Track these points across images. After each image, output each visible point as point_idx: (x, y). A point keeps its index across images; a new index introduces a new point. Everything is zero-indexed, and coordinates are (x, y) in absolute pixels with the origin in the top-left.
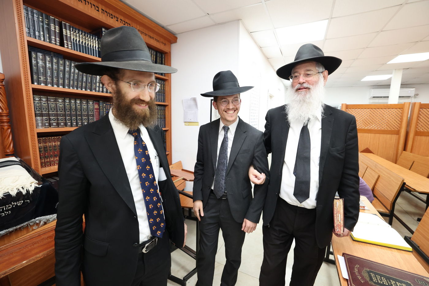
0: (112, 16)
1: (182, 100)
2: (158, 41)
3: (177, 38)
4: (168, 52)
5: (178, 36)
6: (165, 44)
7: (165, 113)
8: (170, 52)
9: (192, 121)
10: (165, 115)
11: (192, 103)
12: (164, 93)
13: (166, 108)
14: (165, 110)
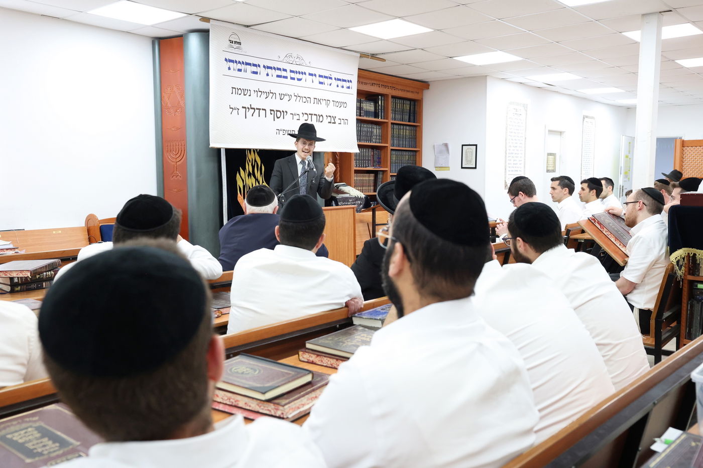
0: (385, 87)
1: (434, 146)
2: (412, 92)
3: (429, 85)
4: (420, 99)
5: (431, 84)
6: (418, 93)
7: (416, 158)
8: (422, 99)
9: (443, 166)
10: (416, 161)
11: (444, 148)
12: (416, 139)
13: (417, 153)
14: (416, 155)
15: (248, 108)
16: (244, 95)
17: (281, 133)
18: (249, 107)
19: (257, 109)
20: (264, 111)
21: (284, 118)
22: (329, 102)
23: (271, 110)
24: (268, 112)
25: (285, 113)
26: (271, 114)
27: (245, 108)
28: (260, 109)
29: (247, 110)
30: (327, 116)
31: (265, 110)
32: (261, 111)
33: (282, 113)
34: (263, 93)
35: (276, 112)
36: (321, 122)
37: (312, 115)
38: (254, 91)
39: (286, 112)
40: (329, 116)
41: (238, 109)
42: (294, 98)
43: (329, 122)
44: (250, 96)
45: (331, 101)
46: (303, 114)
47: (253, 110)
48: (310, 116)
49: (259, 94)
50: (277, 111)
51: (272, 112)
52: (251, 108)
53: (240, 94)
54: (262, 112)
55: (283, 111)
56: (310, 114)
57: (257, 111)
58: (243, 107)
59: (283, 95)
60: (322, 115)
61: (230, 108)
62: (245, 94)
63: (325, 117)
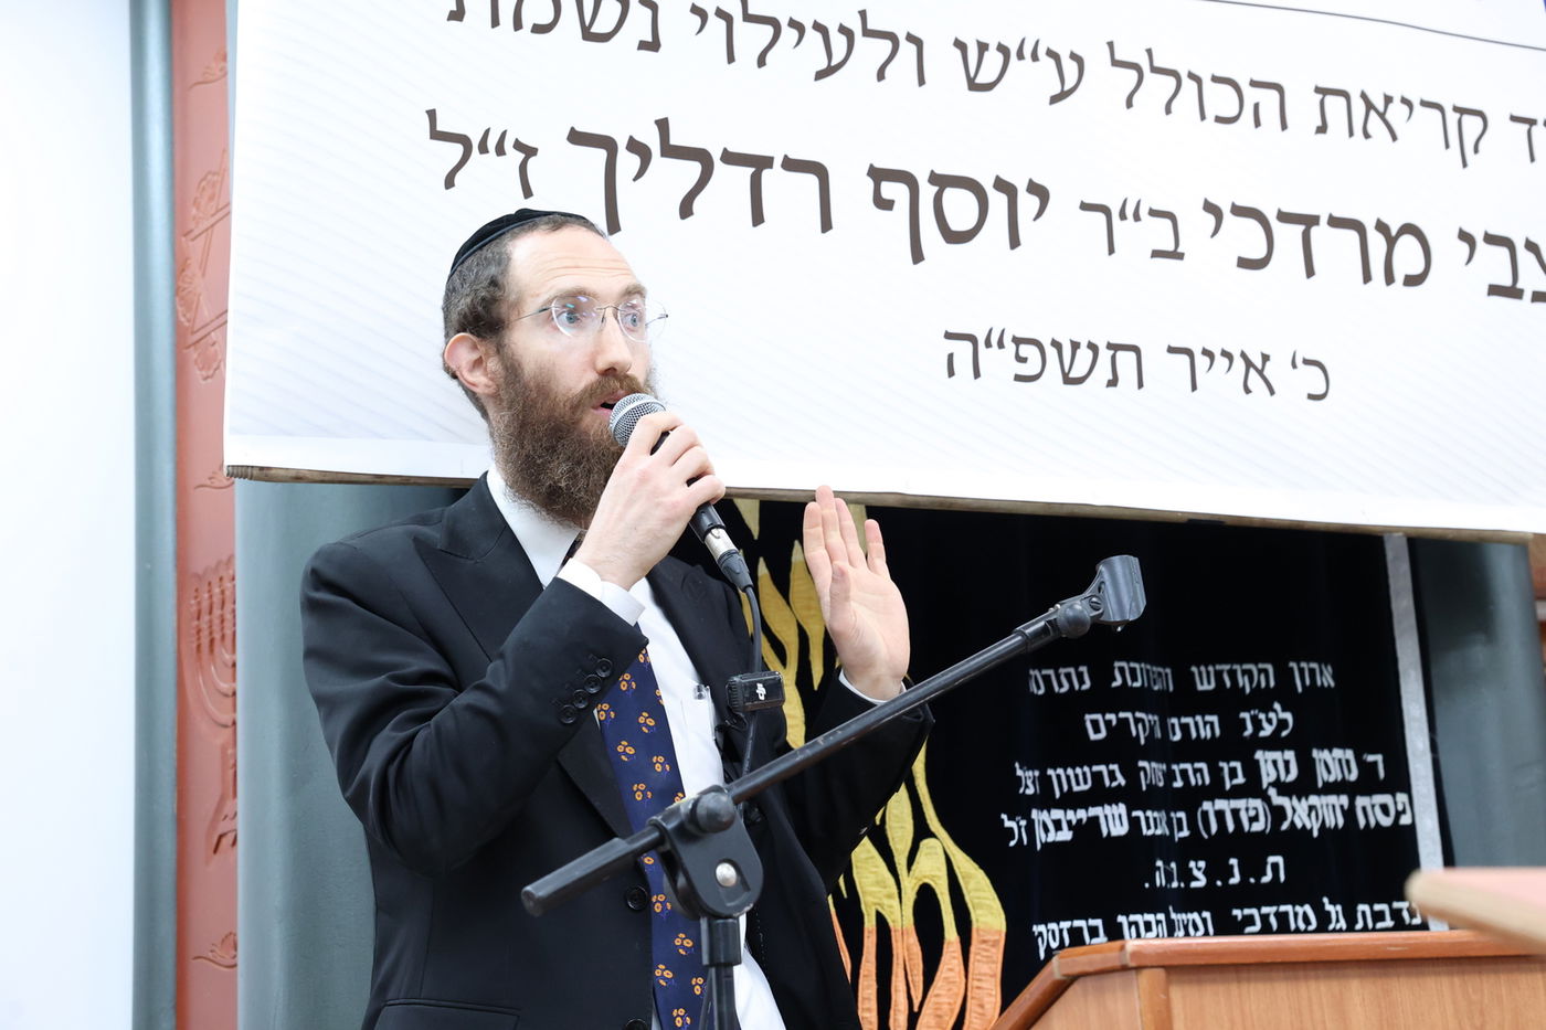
15: (635, 146)
16: (588, 35)
17: (998, 362)
18: (652, 140)
19: (730, 158)
20: (812, 181)
21: (1015, 242)
22: (1472, 125)
23: (878, 175)
24: (850, 190)
25: (1028, 203)
26: (884, 204)
27: (607, 144)
28: (760, 163)
29: (627, 162)
30: (1465, 236)
31: (819, 170)
32: (773, 178)
33: (998, 202)
34: (789, 35)
35: (927, 192)
36: (1412, 281)
37: (1309, 221)
38: (695, 10)
39: (1036, 189)
40: (1491, 239)
41: (529, 152)
42: (1106, 83)
43: (1494, 290)
44: (652, 45)
45: (1498, 120)
46: (1210, 207)
47: (694, 169)
48: (1289, 236)
49: (751, 38)
50: (941, 181)
51: (890, 190)
52: (670, 151)
53: (539, 29)
54: (789, 194)
55: (1002, 185)
56: (1284, 217)
57: (731, 182)
58: (576, 137)
59: (993, 60)
60: (1409, 229)
61: (436, 135)
62: (600, 27)
63: (1447, 250)
